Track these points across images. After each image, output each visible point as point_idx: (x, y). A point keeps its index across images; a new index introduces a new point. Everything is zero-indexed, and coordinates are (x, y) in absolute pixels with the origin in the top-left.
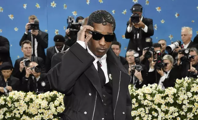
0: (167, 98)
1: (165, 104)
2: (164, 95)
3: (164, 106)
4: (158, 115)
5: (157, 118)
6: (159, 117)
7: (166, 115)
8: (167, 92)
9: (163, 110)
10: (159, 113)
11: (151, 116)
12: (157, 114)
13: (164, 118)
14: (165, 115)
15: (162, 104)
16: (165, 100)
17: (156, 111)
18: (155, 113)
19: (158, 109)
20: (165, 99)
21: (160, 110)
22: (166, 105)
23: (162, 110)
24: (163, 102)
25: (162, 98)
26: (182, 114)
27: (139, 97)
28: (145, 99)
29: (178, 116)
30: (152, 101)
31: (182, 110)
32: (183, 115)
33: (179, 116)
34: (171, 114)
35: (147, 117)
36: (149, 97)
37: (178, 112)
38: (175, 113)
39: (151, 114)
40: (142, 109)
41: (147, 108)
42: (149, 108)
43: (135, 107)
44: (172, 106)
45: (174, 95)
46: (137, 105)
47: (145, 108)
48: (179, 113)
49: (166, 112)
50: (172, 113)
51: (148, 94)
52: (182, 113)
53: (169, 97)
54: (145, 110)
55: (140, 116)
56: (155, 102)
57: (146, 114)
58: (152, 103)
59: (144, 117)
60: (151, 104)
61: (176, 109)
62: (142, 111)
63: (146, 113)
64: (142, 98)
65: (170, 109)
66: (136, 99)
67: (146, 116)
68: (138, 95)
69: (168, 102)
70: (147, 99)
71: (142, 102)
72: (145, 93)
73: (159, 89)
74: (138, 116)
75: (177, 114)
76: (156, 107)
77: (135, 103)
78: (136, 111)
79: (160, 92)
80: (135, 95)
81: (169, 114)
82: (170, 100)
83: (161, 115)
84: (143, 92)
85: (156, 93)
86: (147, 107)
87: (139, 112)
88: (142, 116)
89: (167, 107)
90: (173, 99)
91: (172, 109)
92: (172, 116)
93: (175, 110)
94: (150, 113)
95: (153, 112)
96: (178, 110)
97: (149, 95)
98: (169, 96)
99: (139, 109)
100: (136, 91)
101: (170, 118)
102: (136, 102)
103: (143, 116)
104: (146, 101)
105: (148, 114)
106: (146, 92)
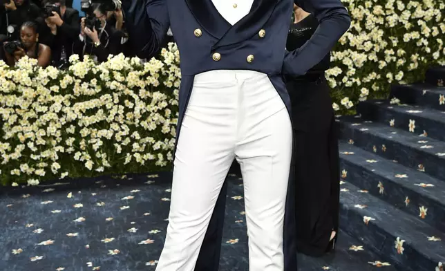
0: (147, 78)
1: (145, 88)
2: (143, 73)
3: (144, 91)
4: (135, 106)
5: (133, 110)
6: (135, 108)
7: (148, 106)
8: (147, 68)
9: (142, 98)
10: (136, 102)
11: (123, 107)
12: (133, 104)
13: (144, 111)
14: (146, 105)
15: (140, 88)
16: (146, 82)
17: (131, 99)
18: (130, 103)
19: (135, 96)
20: (145, 79)
21: (138, 98)
22: (147, 90)
23: (140, 97)
24: (141, 83)
25: (141, 77)
26: (173, 104)
27: (101, 76)
28: (112, 79)
29: (166, 107)
30: (125, 83)
31: (174, 97)
32: (175, 105)
33: (169, 106)
34: (156, 105)
35: (116, 109)
36: (118, 76)
37: (167, 100)
38: (161, 102)
39: (124, 105)
40: (108, 96)
41: (115, 95)
42: (120, 94)
43: (97, 94)
44: (157, 91)
45: (160, 72)
46: (99, 90)
47: (112, 95)
48: (168, 103)
49: (148, 101)
50: (158, 102)
51: (117, 71)
52: (174, 102)
53: (151, 76)
54: (113, 98)
55: (104, 107)
56: (129, 85)
57: (115, 104)
58: (125, 86)
59: (111, 109)
60: (121, 87)
61: (164, 96)
62: (107, 99)
63: (115, 102)
64: (107, 78)
65: (154, 96)
66: (97, 79)
67: (114, 107)
68: (100, 72)
69: (151, 84)
70: (115, 80)
71: (108, 84)
72: (112, 70)
73: (135, 64)
74: (101, 108)
75: (164, 104)
76: (131, 93)
77: (95, 86)
78: (98, 100)
79: (136, 68)
80: (95, 73)
81: (152, 104)
82: (153, 81)
83: (140, 106)
84: (109, 67)
85: (129, 69)
86: (115, 92)
87: (103, 100)
88: (108, 106)
89: (148, 92)
90: (158, 79)
91: (157, 96)
92: (157, 108)
93: (161, 98)
94: (121, 102)
95: (126, 101)
96: (166, 98)
97: (119, 73)
98: (151, 74)
99: (103, 96)
100: (97, 66)
101: (153, 111)
102: (98, 84)
103: (110, 107)
104: (114, 82)
105: (118, 104)
106: (113, 67)
